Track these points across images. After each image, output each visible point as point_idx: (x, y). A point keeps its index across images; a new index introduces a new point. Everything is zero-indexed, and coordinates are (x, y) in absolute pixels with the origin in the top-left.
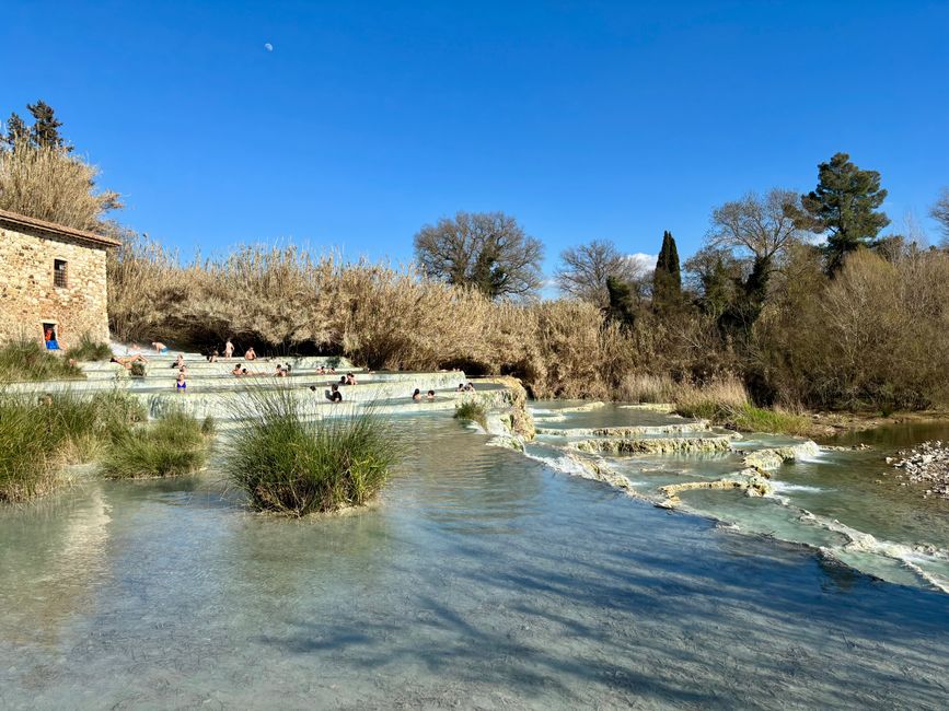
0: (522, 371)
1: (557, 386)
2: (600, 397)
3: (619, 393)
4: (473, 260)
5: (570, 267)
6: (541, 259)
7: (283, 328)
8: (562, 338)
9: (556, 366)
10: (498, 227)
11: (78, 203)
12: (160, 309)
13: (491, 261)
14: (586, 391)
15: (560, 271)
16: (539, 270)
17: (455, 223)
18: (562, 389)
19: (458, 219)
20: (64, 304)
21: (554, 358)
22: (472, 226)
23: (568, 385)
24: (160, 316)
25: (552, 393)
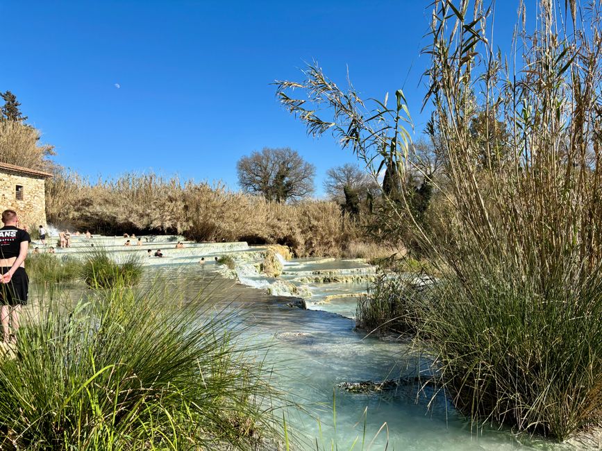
0: (288, 241)
1: (311, 250)
2: (335, 256)
3: (345, 253)
4: (273, 176)
5: (333, 180)
6: (313, 175)
7: (145, 220)
8: (315, 223)
9: (311, 239)
10: (287, 157)
11: (29, 152)
12: (78, 210)
13: (283, 177)
14: (327, 252)
16: (312, 182)
17: (262, 154)
18: (314, 252)
19: (264, 152)
20: (22, 209)
21: (310, 235)
22: (272, 157)
23: (317, 249)
24: (77, 214)
25: (308, 254)
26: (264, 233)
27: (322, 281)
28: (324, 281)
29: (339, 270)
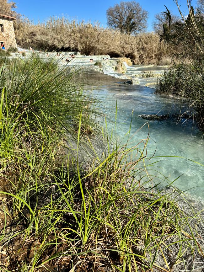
0: (130, 56)
1: (142, 60)
2: (154, 64)
3: (160, 63)
4: (125, 19)
5: (158, 21)
6: (147, 18)
8: (145, 45)
9: (142, 55)
10: (133, 7)
11: (4, 6)
12: (30, 38)
13: (130, 19)
14: (150, 62)
15: (154, 22)
16: (146, 22)
17: (120, 5)
18: (143, 62)
19: (121, 4)
21: (142, 52)
22: (125, 7)
23: (145, 60)
24: (30, 40)
25: (140, 63)
26: (118, 51)
27: (146, 76)
28: (147, 76)
29: (155, 71)
